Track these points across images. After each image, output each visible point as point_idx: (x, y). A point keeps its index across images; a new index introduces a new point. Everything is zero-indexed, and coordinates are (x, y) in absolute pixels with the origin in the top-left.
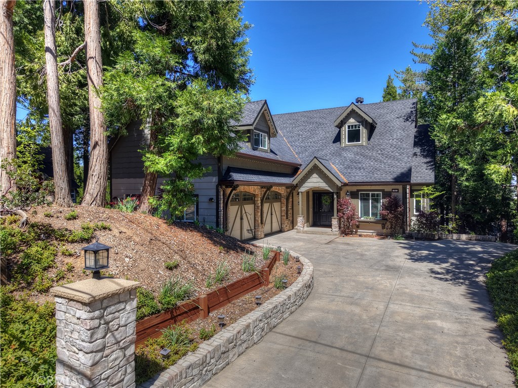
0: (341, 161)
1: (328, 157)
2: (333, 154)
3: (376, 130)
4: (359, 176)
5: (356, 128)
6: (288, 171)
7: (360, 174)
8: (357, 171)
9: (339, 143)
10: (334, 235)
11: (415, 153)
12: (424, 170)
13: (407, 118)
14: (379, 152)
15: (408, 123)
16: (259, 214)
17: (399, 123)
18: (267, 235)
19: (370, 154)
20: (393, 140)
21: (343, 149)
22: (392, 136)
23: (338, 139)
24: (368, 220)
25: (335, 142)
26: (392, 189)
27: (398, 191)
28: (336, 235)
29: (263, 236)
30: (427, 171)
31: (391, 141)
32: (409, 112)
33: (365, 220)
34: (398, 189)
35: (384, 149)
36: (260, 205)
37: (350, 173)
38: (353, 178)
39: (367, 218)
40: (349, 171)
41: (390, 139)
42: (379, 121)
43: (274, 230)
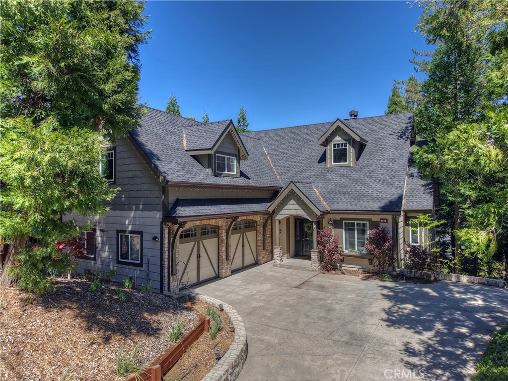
0: (325, 184)
1: (311, 179)
2: (317, 176)
3: (366, 148)
4: (343, 203)
5: (342, 146)
6: (266, 195)
7: (344, 200)
8: (341, 196)
9: (324, 163)
10: (313, 271)
11: (412, 174)
12: (421, 194)
13: (401, 135)
14: (368, 174)
15: (402, 141)
16: (224, 249)
17: (392, 140)
18: (234, 272)
19: (358, 176)
20: (384, 160)
21: (328, 170)
22: (383, 156)
23: (323, 159)
24: (354, 254)
25: (319, 162)
26: (381, 219)
27: (387, 222)
28: (315, 271)
29: (229, 273)
30: (424, 195)
31: (381, 161)
32: (404, 128)
33: (350, 254)
34: (387, 219)
35: (373, 171)
36: (224, 238)
37: (333, 199)
38: (336, 204)
39: (351, 252)
40: (332, 196)
41: (381, 160)
42: (370, 138)
43: (246, 264)
